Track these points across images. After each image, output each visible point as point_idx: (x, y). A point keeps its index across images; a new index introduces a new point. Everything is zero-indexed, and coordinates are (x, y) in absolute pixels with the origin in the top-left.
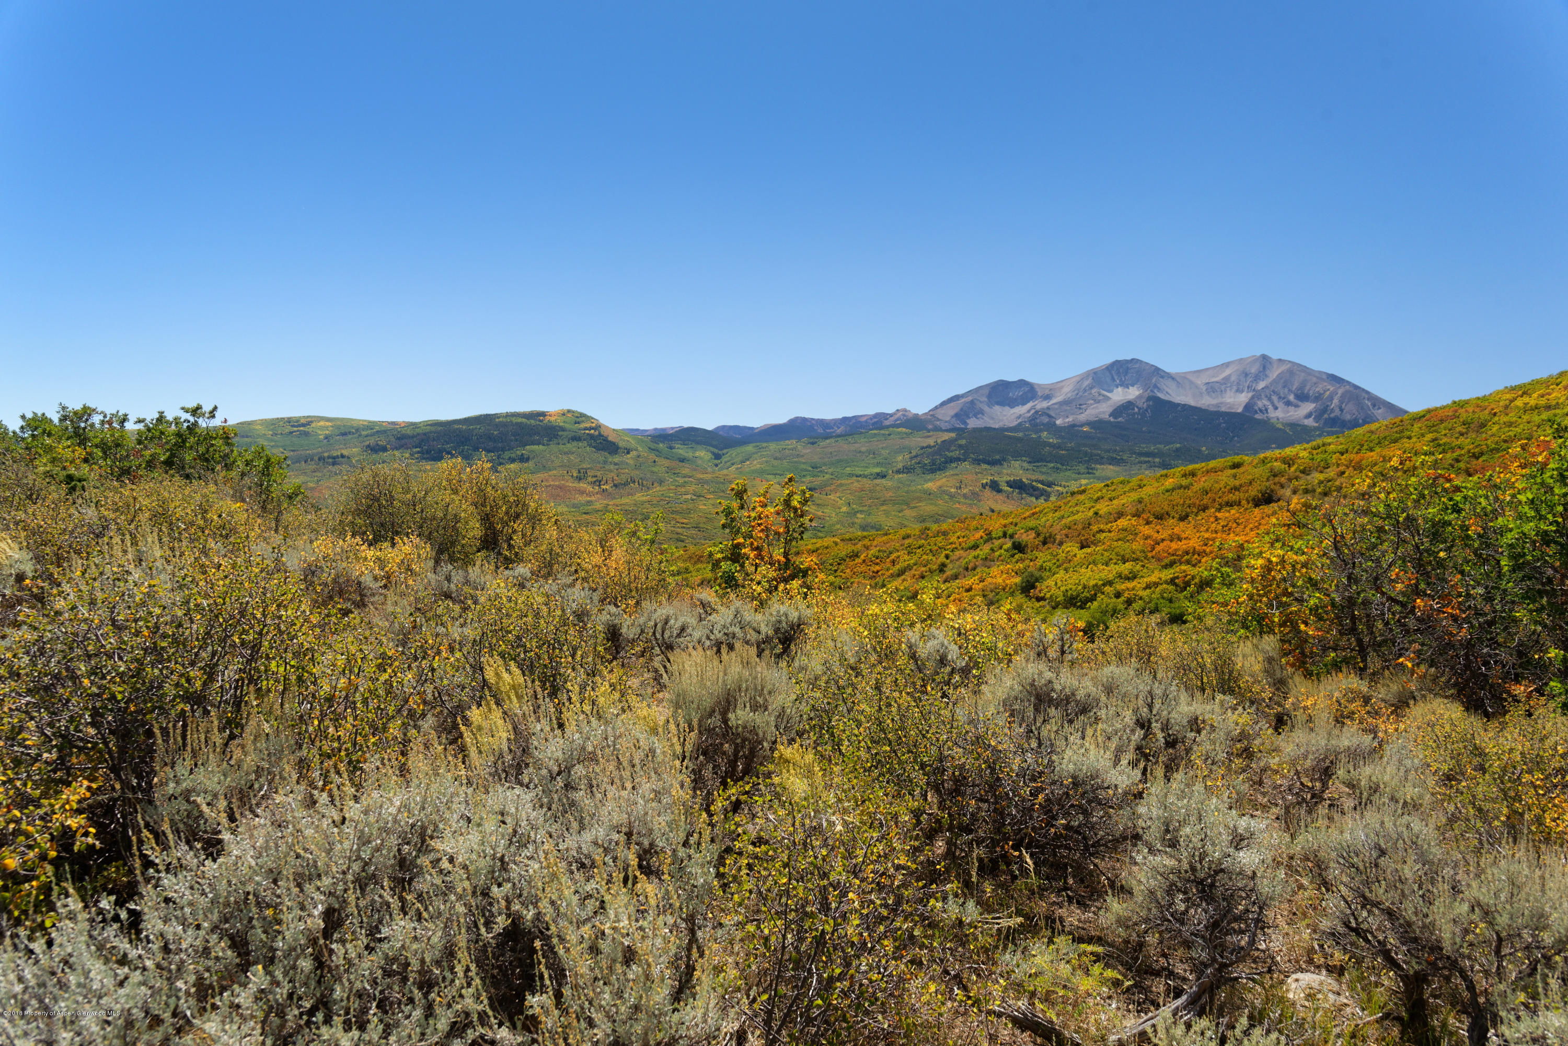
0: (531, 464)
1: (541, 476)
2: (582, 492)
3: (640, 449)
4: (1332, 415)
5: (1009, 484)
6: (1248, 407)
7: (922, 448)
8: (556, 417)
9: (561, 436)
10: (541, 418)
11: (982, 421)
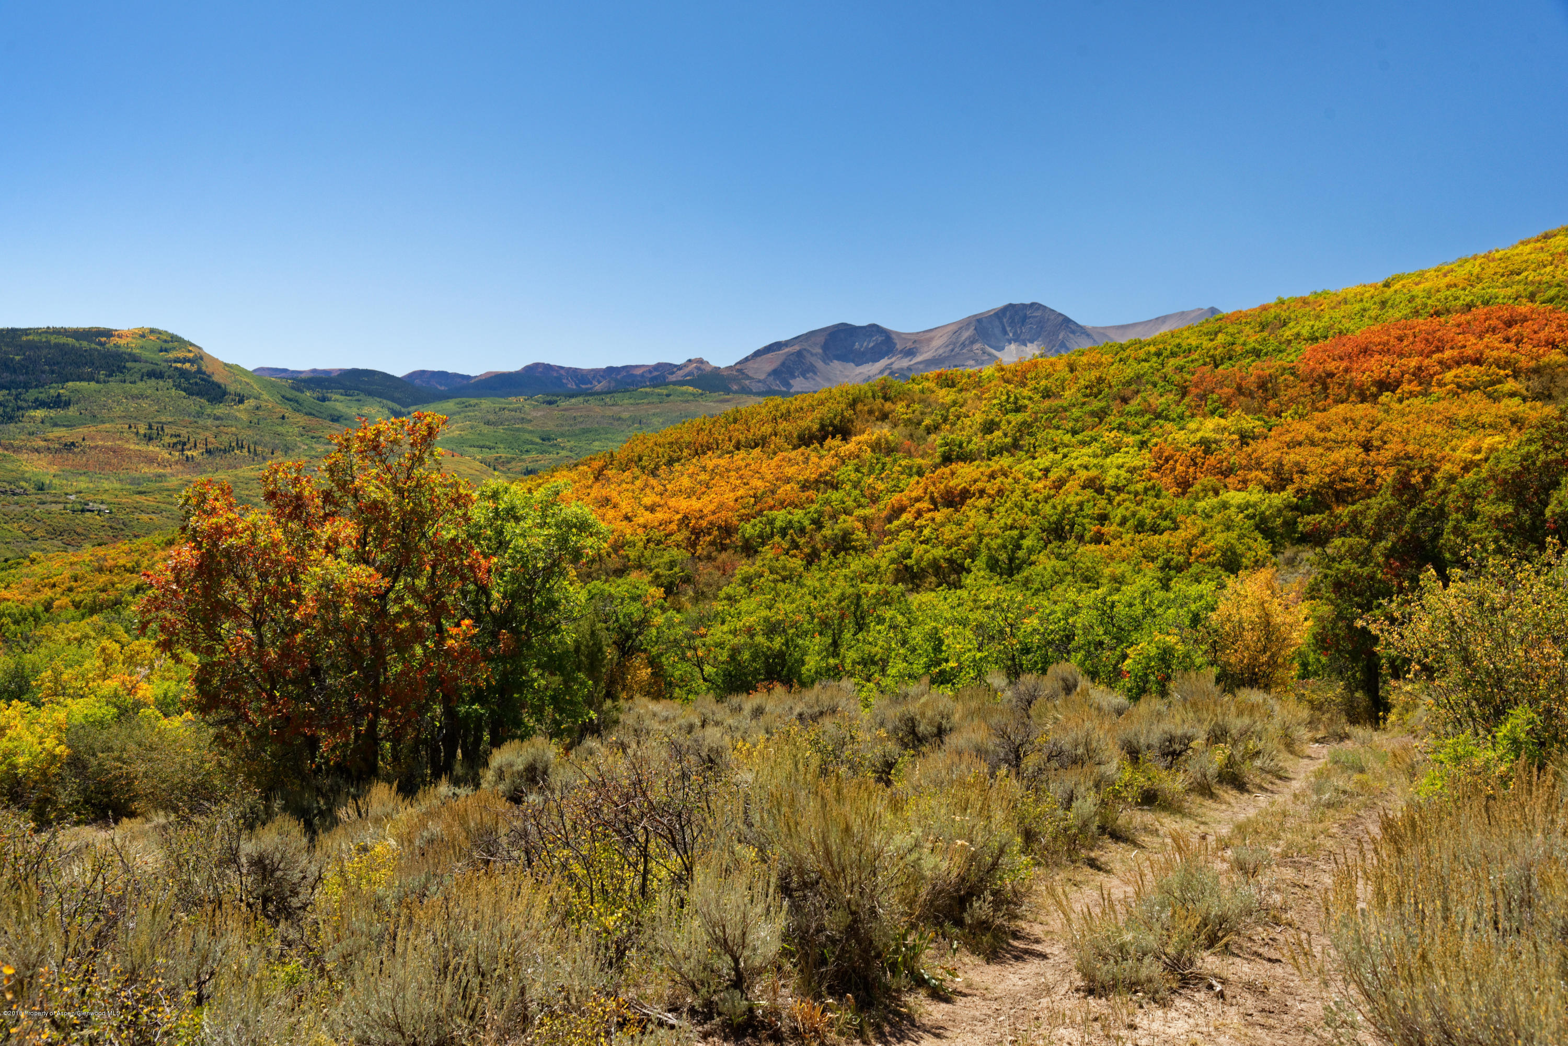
0: (72, 411)
1: (83, 430)
2: (151, 460)
3: (265, 396)
8: (129, 339)
9: (129, 370)
10: (103, 339)
11: (813, 383)
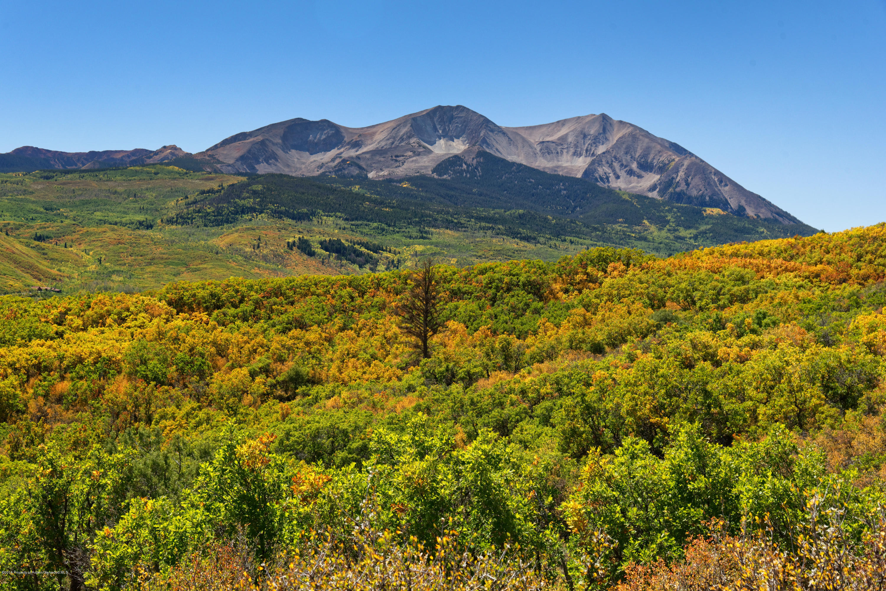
4: (678, 190)
5: (324, 245)
6: (588, 173)
7: (203, 192)
11: (275, 168)
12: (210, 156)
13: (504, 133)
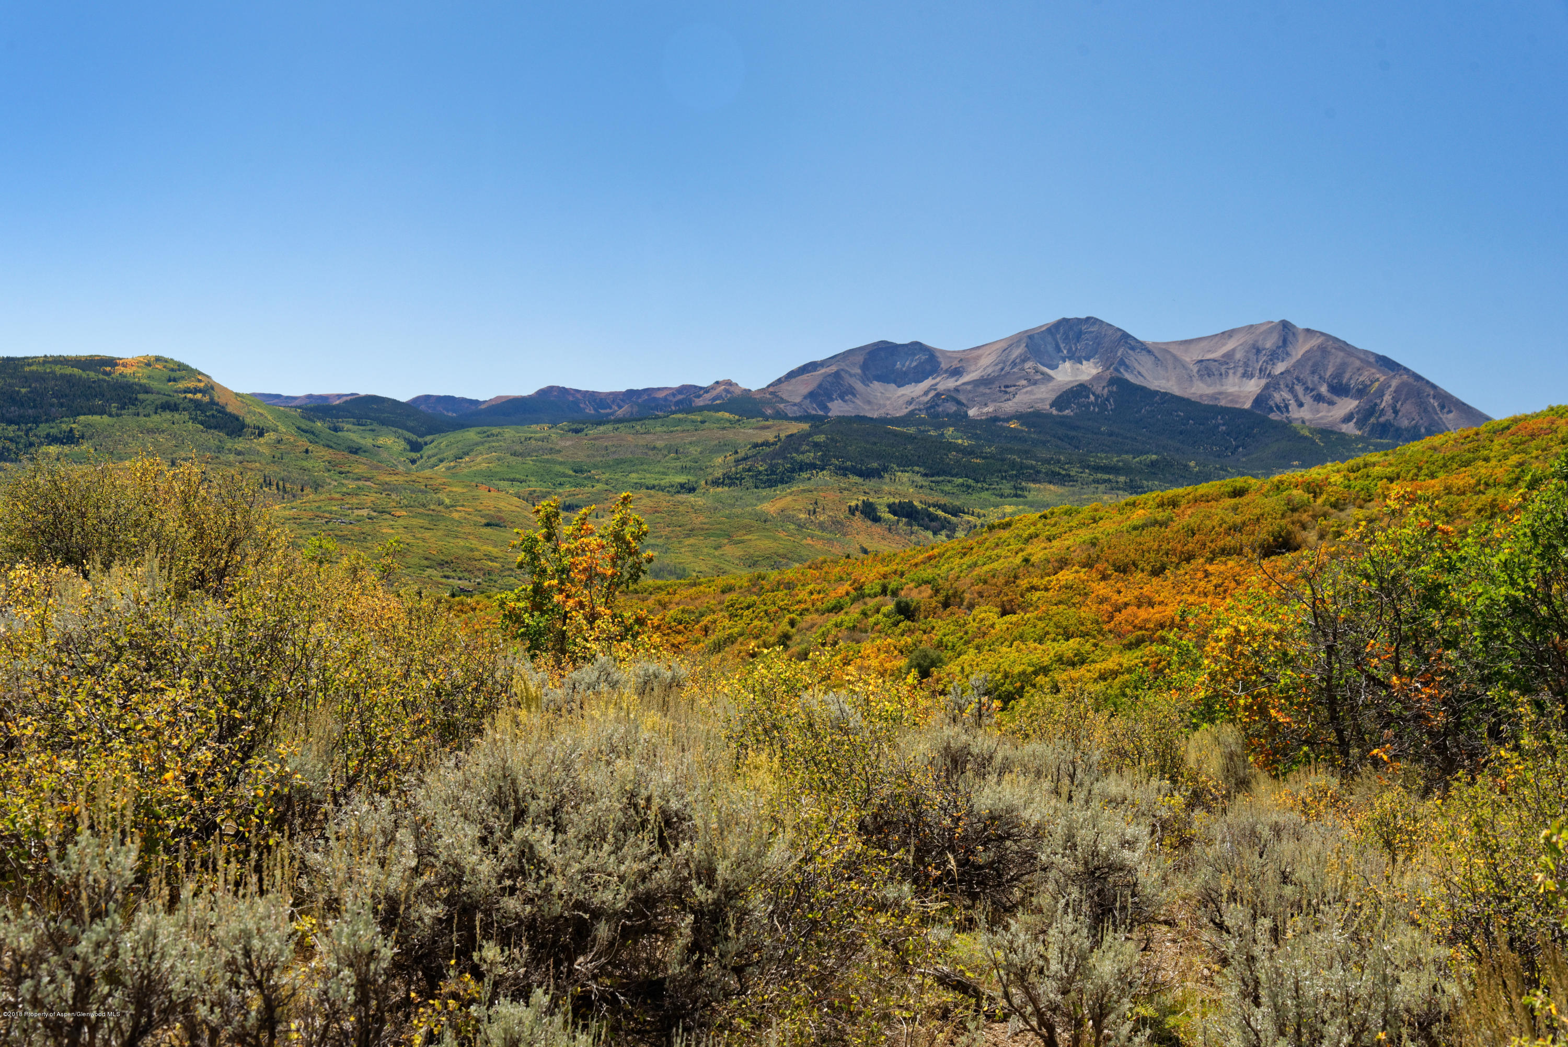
0: (85, 447)
3: (282, 428)
4: (1382, 419)
5: (892, 509)
6: (1260, 401)
7: (756, 446)
8: (134, 369)
9: (142, 402)
10: (108, 369)
11: (852, 405)
12: (771, 393)
13: (1149, 352)
